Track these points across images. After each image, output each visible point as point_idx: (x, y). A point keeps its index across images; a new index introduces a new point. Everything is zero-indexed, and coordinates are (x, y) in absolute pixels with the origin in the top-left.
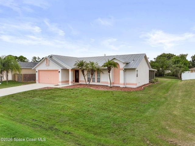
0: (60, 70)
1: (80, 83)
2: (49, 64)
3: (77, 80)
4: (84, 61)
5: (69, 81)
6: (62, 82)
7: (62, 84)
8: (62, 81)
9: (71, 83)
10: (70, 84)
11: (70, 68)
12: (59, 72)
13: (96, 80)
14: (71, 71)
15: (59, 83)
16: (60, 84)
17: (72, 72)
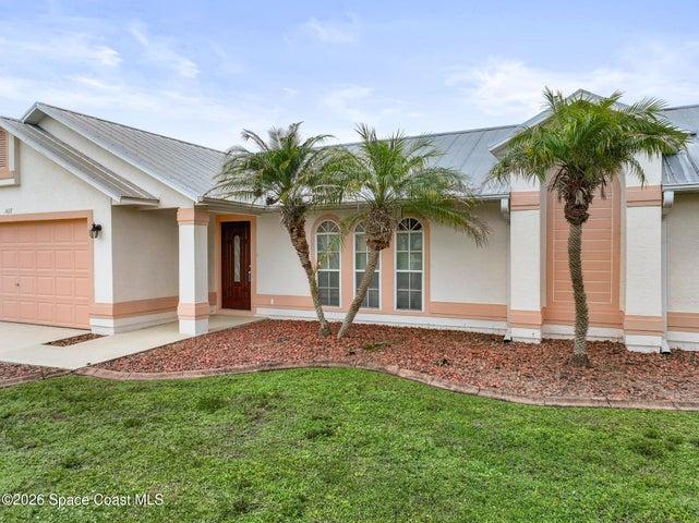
0: (104, 218)
1: (261, 312)
2: (17, 174)
3: (235, 293)
4: (302, 139)
5: (182, 300)
6: (121, 310)
7: (119, 330)
8: (116, 306)
9: (198, 317)
10: (188, 328)
11: (181, 196)
12: (97, 229)
13: (387, 290)
14: (197, 222)
15: (93, 322)
16: (104, 325)
17: (204, 229)
